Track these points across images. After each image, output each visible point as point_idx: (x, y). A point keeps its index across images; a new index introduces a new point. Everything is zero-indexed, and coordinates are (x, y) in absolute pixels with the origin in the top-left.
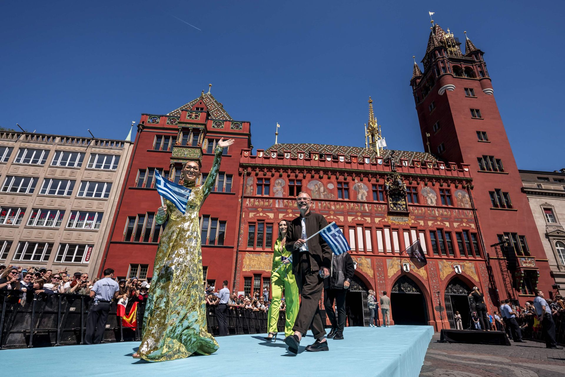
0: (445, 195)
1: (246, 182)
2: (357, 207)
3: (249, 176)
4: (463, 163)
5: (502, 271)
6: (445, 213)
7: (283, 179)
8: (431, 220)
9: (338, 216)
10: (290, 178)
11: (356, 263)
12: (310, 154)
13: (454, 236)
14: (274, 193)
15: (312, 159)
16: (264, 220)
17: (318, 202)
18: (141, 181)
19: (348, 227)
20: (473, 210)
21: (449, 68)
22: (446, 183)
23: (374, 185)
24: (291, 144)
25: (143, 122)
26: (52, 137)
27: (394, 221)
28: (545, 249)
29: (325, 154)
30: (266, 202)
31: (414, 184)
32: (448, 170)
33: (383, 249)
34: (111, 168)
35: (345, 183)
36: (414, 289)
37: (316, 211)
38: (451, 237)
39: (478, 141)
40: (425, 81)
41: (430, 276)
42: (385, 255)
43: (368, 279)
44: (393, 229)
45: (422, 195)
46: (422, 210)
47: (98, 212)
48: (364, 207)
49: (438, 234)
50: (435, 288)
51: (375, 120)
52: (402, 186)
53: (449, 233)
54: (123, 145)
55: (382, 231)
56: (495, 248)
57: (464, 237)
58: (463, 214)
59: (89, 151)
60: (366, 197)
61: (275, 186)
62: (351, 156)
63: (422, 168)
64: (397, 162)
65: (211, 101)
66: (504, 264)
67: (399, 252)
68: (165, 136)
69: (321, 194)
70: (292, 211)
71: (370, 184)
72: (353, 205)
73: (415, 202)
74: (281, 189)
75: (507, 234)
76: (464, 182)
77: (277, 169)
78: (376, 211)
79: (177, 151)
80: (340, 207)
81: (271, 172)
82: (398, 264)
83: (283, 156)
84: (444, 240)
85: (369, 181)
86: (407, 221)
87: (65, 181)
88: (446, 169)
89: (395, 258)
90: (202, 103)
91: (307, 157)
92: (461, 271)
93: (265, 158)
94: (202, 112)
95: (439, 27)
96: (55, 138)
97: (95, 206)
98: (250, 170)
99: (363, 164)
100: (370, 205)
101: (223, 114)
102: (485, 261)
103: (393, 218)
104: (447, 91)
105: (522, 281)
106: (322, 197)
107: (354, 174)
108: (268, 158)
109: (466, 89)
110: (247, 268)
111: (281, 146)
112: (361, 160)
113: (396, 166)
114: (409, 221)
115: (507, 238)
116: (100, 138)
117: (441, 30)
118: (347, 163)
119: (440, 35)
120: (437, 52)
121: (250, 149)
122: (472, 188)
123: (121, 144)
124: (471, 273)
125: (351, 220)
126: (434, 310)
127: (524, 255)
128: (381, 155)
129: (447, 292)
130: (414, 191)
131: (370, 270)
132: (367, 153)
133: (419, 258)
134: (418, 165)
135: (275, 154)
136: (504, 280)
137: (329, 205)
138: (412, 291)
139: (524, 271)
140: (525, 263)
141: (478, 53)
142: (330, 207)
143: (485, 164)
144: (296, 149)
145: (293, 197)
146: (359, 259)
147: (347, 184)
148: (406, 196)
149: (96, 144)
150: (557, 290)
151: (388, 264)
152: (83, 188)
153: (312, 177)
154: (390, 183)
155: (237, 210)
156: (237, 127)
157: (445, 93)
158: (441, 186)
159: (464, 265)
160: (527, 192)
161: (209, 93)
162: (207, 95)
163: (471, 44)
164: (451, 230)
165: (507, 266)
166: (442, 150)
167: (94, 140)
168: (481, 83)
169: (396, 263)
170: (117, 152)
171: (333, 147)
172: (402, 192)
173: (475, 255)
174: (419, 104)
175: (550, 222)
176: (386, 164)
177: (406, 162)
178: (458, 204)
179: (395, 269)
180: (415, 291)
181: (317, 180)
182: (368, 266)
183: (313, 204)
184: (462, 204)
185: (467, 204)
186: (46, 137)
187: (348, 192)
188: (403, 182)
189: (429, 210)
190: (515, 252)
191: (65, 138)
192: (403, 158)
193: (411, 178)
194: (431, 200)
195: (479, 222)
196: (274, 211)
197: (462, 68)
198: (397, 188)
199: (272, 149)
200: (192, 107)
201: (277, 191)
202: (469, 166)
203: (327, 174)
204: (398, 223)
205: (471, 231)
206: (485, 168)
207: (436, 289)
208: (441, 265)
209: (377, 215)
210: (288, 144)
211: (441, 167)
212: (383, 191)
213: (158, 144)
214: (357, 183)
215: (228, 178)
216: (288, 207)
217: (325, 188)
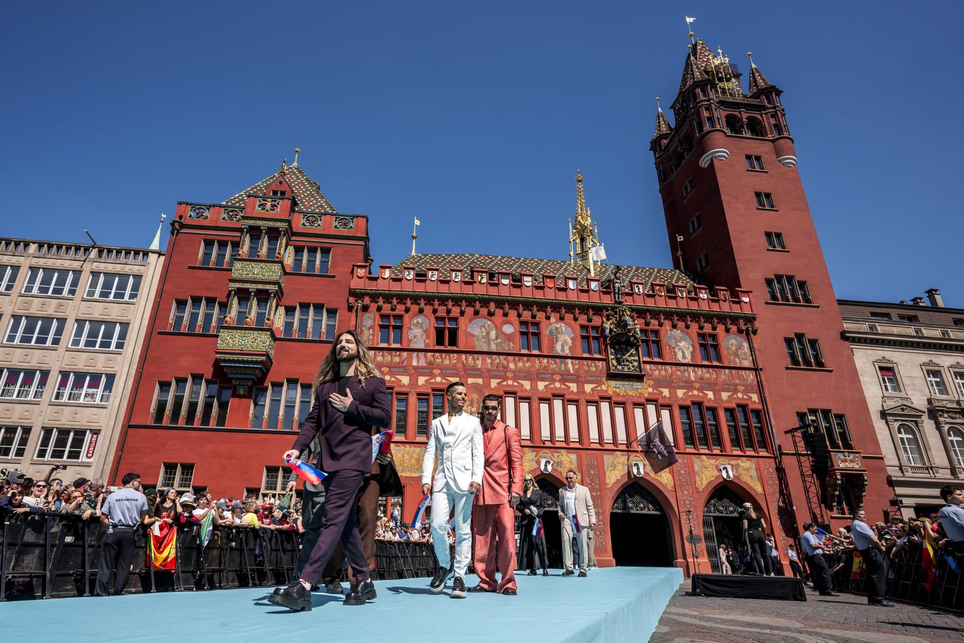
0: (707, 344)
1: (361, 323)
2: (553, 365)
3: (367, 311)
4: (741, 287)
5: (804, 475)
6: (707, 375)
7: (426, 316)
8: (681, 388)
9: (520, 381)
10: (438, 314)
11: (552, 462)
12: (472, 272)
13: (722, 415)
14: (409, 341)
15: (475, 282)
16: (392, 388)
17: (486, 357)
18: (179, 320)
19: (537, 399)
20: (756, 369)
21: (718, 119)
22: (710, 323)
23: (583, 327)
24: (439, 255)
25: (181, 217)
26: (22, 244)
27: (618, 390)
28: (879, 437)
29: (499, 273)
30: (395, 356)
31: (654, 325)
32: (713, 301)
33: (597, 438)
34: (126, 298)
35: (533, 324)
36: (651, 506)
37: (482, 372)
38: (716, 417)
39: (768, 250)
40: (676, 142)
41: (678, 483)
42: (601, 448)
44: (615, 403)
45: (667, 344)
46: (666, 371)
47: (106, 374)
48: (566, 364)
49: (695, 412)
50: (687, 504)
51: (587, 212)
52: (632, 329)
53: (713, 410)
54: (145, 258)
55: (596, 406)
56: (792, 436)
57: (740, 416)
58: (739, 377)
59: (87, 268)
60: (570, 348)
61: (411, 329)
62: (544, 276)
63: (667, 296)
64: (624, 286)
65: (300, 179)
66: (807, 463)
67: (626, 442)
68: (219, 242)
69: (492, 342)
70: (442, 372)
71: (576, 326)
72: (548, 362)
73: (655, 357)
74: (422, 334)
75: (813, 412)
76: (741, 322)
77: (415, 299)
78: (586, 372)
79: (240, 268)
80: (524, 366)
81: (405, 303)
82: (623, 464)
83: (425, 275)
84: (704, 422)
85: (576, 319)
86: (640, 389)
87: (47, 320)
88: (710, 299)
89: (619, 453)
90: (284, 183)
91: (467, 277)
92: (732, 476)
93: (394, 280)
94: (283, 199)
95: (703, 44)
96: (29, 245)
97: (100, 362)
98: (367, 300)
99: (564, 290)
100: (577, 362)
101: (319, 202)
102: (775, 458)
103: (616, 385)
104: (714, 159)
105: (837, 493)
106: (493, 348)
107: (549, 307)
108: (400, 280)
109: (749, 157)
111: (421, 259)
112: (561, 283)
113: (622, 294)
114: (644, 389)
115: (814, 418)
116: (106, 244)
117: (706, 50)
118: (537, 288)
119: (705, 60)
120: (698, 91)
121: (368, 264)
122: (755, 332)
123: (144, 255)
124: (749, 479)
125: (543, 387)
126: (685, 541)
127: (842, 447)
128: (596, 275)
129: (707, 512)
130: (652, 337)
132: (572, 271)
133: (659, 453)
134: (660, 291)
135: (412, 272)
136: (807, 490)
137: (505, 362)
138: (646, 509)
139: (842, 475)
140: (843, 462)
141: (771, 91)
142: (506, 366)
143: (780, 290)
144: (447, 263)
145: (442, 348)
146: (556, 455)
147: (537, 324)
148: (640, 345)
149: (100, 256)
150: (897, 507)
151: (606, 463)
152: (79, 333)
153: (476, 313)
154: (611, 324)
156: (346, 225)
157: (712, 164)
158: (701, 328)
159: (738, 464)
160: (851, 339)
161: (295, 164)
162: (291, 168)
163: (760, 75)
164: (716, 405)
165: (812, 466)
166: (704, 265)
167: (95, 248)
168: (774, 146)
170: (135, 269)
171: (512, 260)
172: (632, 339)
173: (758, 447)
174: (665, 183)
175: (890, 391)
176: (605, 290)
177: (641, 287)
178: (729, 360)
179: (617, 472)
180: (653, 510)
181: (485, 318)
183: (478, 359)
184: (737, 360)
185: (746, 359)
186: (13, 243)
187: (538, 339)
188: (634, 321)
189: (678, 371)
190: (826, 443)
191: (46, 245)
192: (635, 280)
193: (648, 314)
194: (683, 352)
195: (766, 391)
196: (409, 372)
197: (742, 119)
198: (623, 332)
199: (406, 263)
200: (266, 189)
201: (415, 337)
202: (750, 294)
203: (502, 308)
204: (625, 392)
205: (751, 406)
206: (779, 296)
207: (688, 506)
208: (698, 465)
209: (588, 378)
210: (435, 255)
211: (701, 295)
212: (600, 337)
213: (207, 255)
214: (555, 323)
215: (329, 314)
216: (434, 365)
217: (499, 332)
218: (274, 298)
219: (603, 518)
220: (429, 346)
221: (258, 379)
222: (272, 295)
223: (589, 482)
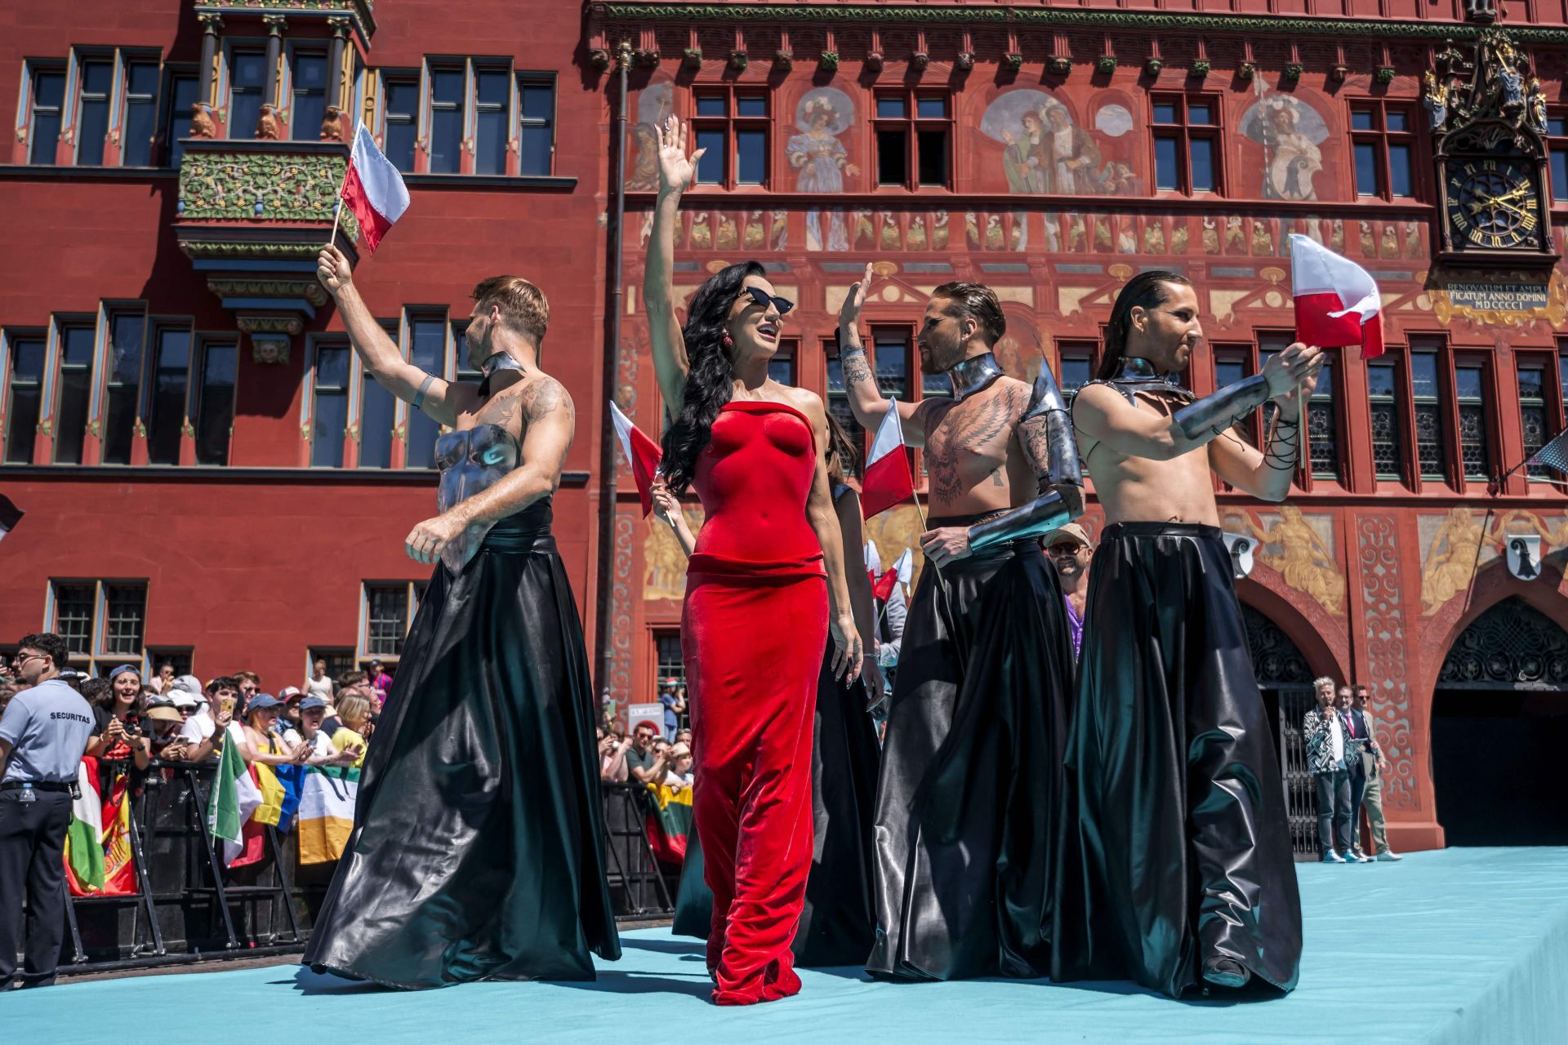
1: (634, 114)
2: (1259, 235)
3: (648, 78)
7: (844, 88)
10: (883, 80)
11: (1254, 544)
14: (793, 172)
17: (1045, 216)
18: (47, 127)
23: (1356, 105)
27: (1467, 310)
30: (750, 222)
35: (1195, 102)
36: (1559, 669)
37: (1030, 266)
42: (1409, 494)
43: (1313, 620)
44: (1459, 352)
52: (1520, 107)
60: (1317, 178)
61: (798, 132)
67: (1488, 475)
69: (1062, 167)
70: (901, 268)
71: (1339, 104)
72: (1243, 227)
74: (834, 145)
77: (807, 29)
78: (1367, 253)
80: (1167, 239)
81: (772, 48)
82: (1478, 542)
85: (1335, 84)
86: (1543, 304)
89: (1468, 510)
98: (649, 43)
100: (1338, 222)
106: (1067, 186)
107: (1246, 44)
110: (665, 583)
114: (1554, 305)
125: (1227, 309)
131: (1325, 577)
137: (1103, 231)
142: (1108, 243)
145: (900, 190)
146: (1267, 520)
147: (1212, 103)
148: (1544, 161)
151: (1423, 541)
153: (1008, 74)
154: (1451, 93)
155: (594, 273)
169: (1470, 536)
172: (1519, 140)
179: (1459, 568)
181: (1036, 87)
182: (1319, 555)
183: (1017, 224)
187: (1213, 151)
188: (1527, 81)
196: (796, 271)
198: (1492, 117)
201: (811, 157)
203: (1093, 55)
204: (1492, 316)
212: (1414, 138)
214: (1267, 95)
215: (528, 93)
216: (874, 246)
217: (1083, 132)
218: (346, 43)
219: (1411, 707)
220: (855, 188)
221: (317, 309)
222: (339, 34)
223: (1370, 600)
